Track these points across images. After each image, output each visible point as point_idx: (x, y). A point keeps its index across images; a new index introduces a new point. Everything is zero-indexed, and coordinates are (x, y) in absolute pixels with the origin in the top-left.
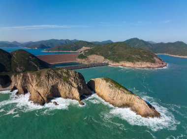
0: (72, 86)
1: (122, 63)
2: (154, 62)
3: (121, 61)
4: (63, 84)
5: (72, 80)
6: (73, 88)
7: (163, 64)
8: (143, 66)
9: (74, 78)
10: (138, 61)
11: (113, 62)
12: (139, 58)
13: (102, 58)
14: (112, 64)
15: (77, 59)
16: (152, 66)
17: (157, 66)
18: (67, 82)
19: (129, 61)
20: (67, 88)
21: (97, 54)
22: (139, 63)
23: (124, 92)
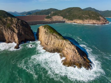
0: (14, 32)
1: (75, 21)
2: (99, 20)
3: (74, 19)
4: (6, 30)
5: (14, 27)
6: (14, 33)
7: (106, 21)
8: (90, 23)
9: (16, 25)
10: (87, 19)
11: (68, 20)
12: (87, 17)
13: (62, 18)
14: (67, 22)
15: (45, 19)
16: (97, 23)
17: (101, 23)
18: (10, 28)
19: (80, 19)
20: (10, 33)
21: (58, 15)
22: (87, 20)
23: (57, 37)
